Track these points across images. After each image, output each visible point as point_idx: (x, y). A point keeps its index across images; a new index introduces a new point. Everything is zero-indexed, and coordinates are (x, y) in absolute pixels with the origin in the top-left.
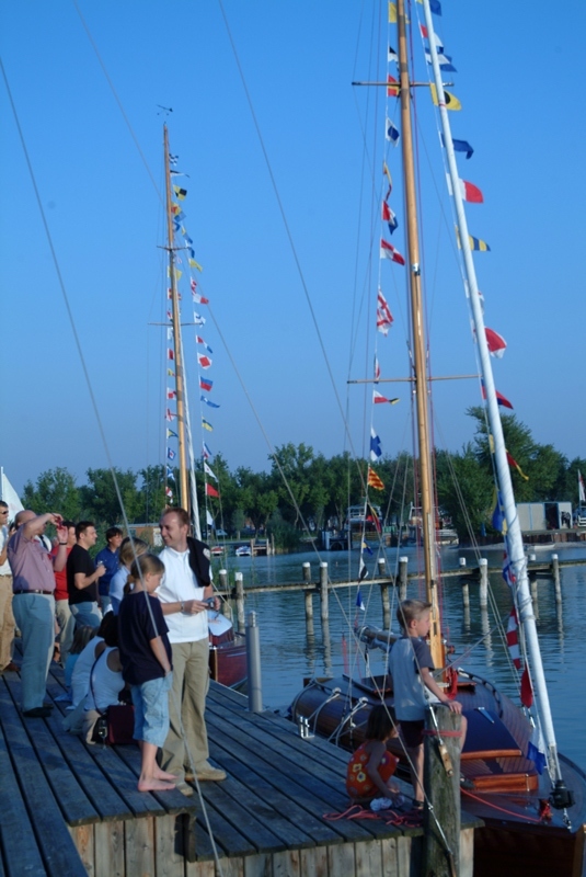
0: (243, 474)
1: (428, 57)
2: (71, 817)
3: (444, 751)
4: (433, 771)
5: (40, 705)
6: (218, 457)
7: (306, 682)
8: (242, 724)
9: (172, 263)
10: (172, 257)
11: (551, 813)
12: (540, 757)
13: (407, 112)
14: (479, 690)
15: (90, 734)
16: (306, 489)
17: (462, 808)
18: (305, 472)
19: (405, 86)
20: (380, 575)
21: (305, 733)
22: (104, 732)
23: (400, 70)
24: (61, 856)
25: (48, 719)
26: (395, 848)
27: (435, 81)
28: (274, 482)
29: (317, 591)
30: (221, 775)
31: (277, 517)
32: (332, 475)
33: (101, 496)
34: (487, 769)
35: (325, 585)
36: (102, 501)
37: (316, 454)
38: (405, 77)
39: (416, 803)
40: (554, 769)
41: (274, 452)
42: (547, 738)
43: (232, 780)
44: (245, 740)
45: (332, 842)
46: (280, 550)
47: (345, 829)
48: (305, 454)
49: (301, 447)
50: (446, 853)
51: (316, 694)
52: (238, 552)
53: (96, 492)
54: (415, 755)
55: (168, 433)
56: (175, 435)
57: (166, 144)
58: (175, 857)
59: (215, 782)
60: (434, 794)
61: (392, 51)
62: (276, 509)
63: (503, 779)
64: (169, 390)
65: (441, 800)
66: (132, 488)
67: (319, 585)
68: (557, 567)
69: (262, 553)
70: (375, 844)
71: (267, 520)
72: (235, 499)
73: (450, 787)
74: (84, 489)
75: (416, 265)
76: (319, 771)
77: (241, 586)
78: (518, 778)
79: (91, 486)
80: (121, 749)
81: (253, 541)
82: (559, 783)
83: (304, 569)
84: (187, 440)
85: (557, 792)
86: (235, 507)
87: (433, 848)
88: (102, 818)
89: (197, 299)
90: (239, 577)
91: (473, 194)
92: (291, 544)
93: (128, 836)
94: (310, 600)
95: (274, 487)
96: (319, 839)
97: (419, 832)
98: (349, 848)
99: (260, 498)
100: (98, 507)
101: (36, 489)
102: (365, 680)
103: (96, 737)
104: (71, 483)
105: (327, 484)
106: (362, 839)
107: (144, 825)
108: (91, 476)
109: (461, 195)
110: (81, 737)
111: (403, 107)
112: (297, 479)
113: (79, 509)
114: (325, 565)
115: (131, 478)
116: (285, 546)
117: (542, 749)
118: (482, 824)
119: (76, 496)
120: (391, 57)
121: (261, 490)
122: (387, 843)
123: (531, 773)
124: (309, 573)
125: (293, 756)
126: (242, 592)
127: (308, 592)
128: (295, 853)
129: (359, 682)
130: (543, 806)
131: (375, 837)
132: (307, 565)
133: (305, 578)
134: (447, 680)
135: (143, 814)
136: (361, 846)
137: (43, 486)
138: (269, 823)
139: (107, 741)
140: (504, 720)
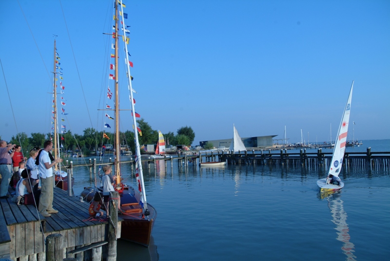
0: (76, 135)
1: (122, 29)
2: (9, 224)
3: (114, 203)
4: (111, 208)
5: (6, 195)
6: (69, 131)
7: (85, 188)
8: (65, 199)
9: (55, 77)
10: (55, 75)
11: (145, 217)
12: (142, 204)
13: (117, 42)
14: (129, 189)
15: (19, 202)
16: (93, 140)
17: (118, 216)
18: (93, 135)
19: (117, 36)
20: (110, 162)
21: (82, 201)
22: (23, 202)
23: (116, 31)
24: (3, 233)
25: (8, 199)
26: (101, 227)
27: (124, 35)
28: (84, 138)
29: (93, 166)
30: (57, 211)
31: (85, 147)
32: (100, 136)
33: (35, 140)
34: (130, 208)
35: (95, 164)
36: (35, 142)
37: (96, 131)
38: (117, 33)
39: (107, 216)
40: (145, 206)
41: (85, 130)
42: (144, 199)
43: (60, 213)
44: (65, 203)
45: (84, 226)
46: (85, 156)
47: (88, 223)
48: (93, 131)
49: (92, 129)
50: (114, 228)
51: (87, 191)
52: (73, 156)
53: (33, 139)
54: (106, 205)
55: (52, 123)
56: (54, 123)
57: (55, 45)
58: (40, 232)
59: (55, 213)
60: (111, 214)
61: (114, 27)
62: (85, 145)
63: (134, 210)
64: (53, 111)
65: (113, 215)
66: (44, 138)
67: (93, 164)
68: (155, 160)
69: (80, 156)
70: (96, 227)
71: (82, 148)
72: (73, 142)
73: (115, 212)
74: (30, 138)
75: (117, 81)
76: (84, 210)
77: (72, 165)
78: (137, 210)
79: (32, 137)
80: (28, 206)
81: (78, 153)
82: (146, 210)
83: (90, 160)
84: (57, 125)
85: (146, 212)
86: (73, 144)
87: (110, 227)
88: (18, 223)
89: (61, 87)
90: (72, 162)
91: (131, 64)
92: (88, 154)
93: (26, 227)
94: (91, 169)
95: (84, 139)
96: (80, 226)
97: (107, 223)
98: (89, 228)
99: (80, 142)
100: (34, 143)
101: (15, 138)
102: (101, 187)
103: (21, 203)
104: (26, 137)
105: (98, 139)
106: (92, 225)
107: (31, 224)
108: (32, 135)
109: (129, 64)
110: (16, 203)
111: (116, 41)
112: (90, 137)
113: (28, 144)
114: (95, 159)
115: (44, 136)
116: (87, 155)
117: (143, 202)
118: (123, 220)
119: (27, 140)
120: (114, 28)
121: (81, 140)
122: (99, 226)
123: (141, 208)
124: (91, 161)
125: (78, 206)
126: (72, 166)
127: (90, 166)
128: (74, 230)
129: (99, 188)
130: (143, 216)
131: (95, 225)
132: (90, 159)
133: (90, 163)
134: (121, 187)
135: (30, 221)
136: (92, 227)
137: (17, 137)
138: (68, 223)
139: (24, 204)
140: (135, 196)
